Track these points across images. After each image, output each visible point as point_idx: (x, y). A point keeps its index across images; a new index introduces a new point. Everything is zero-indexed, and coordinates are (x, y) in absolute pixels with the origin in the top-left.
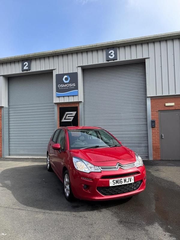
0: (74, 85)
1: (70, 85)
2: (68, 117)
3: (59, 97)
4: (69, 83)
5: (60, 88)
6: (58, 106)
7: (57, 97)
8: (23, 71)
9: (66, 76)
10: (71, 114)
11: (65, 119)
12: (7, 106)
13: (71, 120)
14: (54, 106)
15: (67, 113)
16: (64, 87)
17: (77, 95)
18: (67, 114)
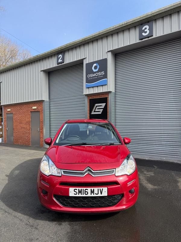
0: (103, 73)
1: (99, 74)
3: (88, 88)
4: (97, 72)
5: (90, 78)
6: (88, 98)
7: (87, 88)
8: (58, 64)
9: (95, 65)
10: (101, 106)
11: (94, 112)
12: (48, 100)
13: (100, 113)
14: (84, 98)
15: (96, 105)
16: (93, 77)
17: (106, 85)
18: (97, 106)
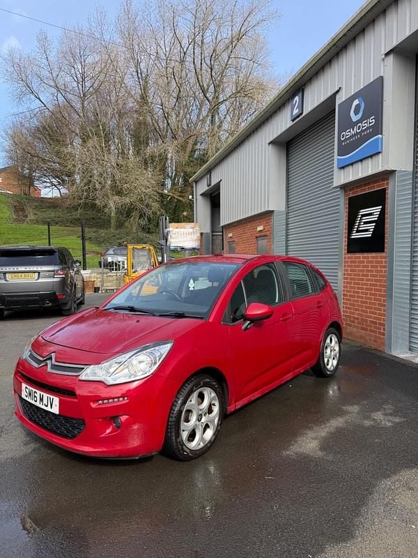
0: (372, 121)
1: (365, 125)
2: (365, 223)
3: (343, 168)
4: (360, 121)
5: (346, 140)
6: (346, 196)
7: (341, 168)
8: (293, 121)
9: (356, 102)
10: (371, 214)
11: (358, 231)
12: (283, 208)
13: (368, 234)
14: (339, 198)
15: (363, 212)
16: (355, 135)
17: (380, 152)
18: (363, 216)
